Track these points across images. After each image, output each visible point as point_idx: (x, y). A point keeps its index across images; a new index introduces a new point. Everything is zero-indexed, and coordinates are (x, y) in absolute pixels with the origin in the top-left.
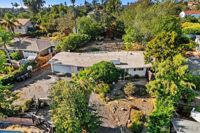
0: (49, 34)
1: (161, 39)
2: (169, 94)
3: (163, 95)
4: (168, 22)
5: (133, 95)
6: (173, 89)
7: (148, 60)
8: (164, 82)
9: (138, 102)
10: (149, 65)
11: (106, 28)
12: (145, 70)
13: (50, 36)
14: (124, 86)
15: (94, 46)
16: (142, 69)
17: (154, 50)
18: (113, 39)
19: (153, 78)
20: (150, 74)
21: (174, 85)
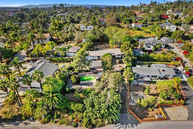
0: (66, 42)
1: (125, 44)
2: (129, 61)
3: (128, 61)
4: (126, 38)
5: (119, 63)
6: (130, 59)
7: (122, 51)
8: (128, 57)
9: (121, 65)
10: (123, 53)
11: (99, 38)
12: (121, 55)
13: (67, 43)
14: (115, 61)
15: (95, 48)
16: (120, 55)
17: (124, 48)
18: (102, 43)
19: (124, 57)
20: (123, 56)
21: (130, 57)
